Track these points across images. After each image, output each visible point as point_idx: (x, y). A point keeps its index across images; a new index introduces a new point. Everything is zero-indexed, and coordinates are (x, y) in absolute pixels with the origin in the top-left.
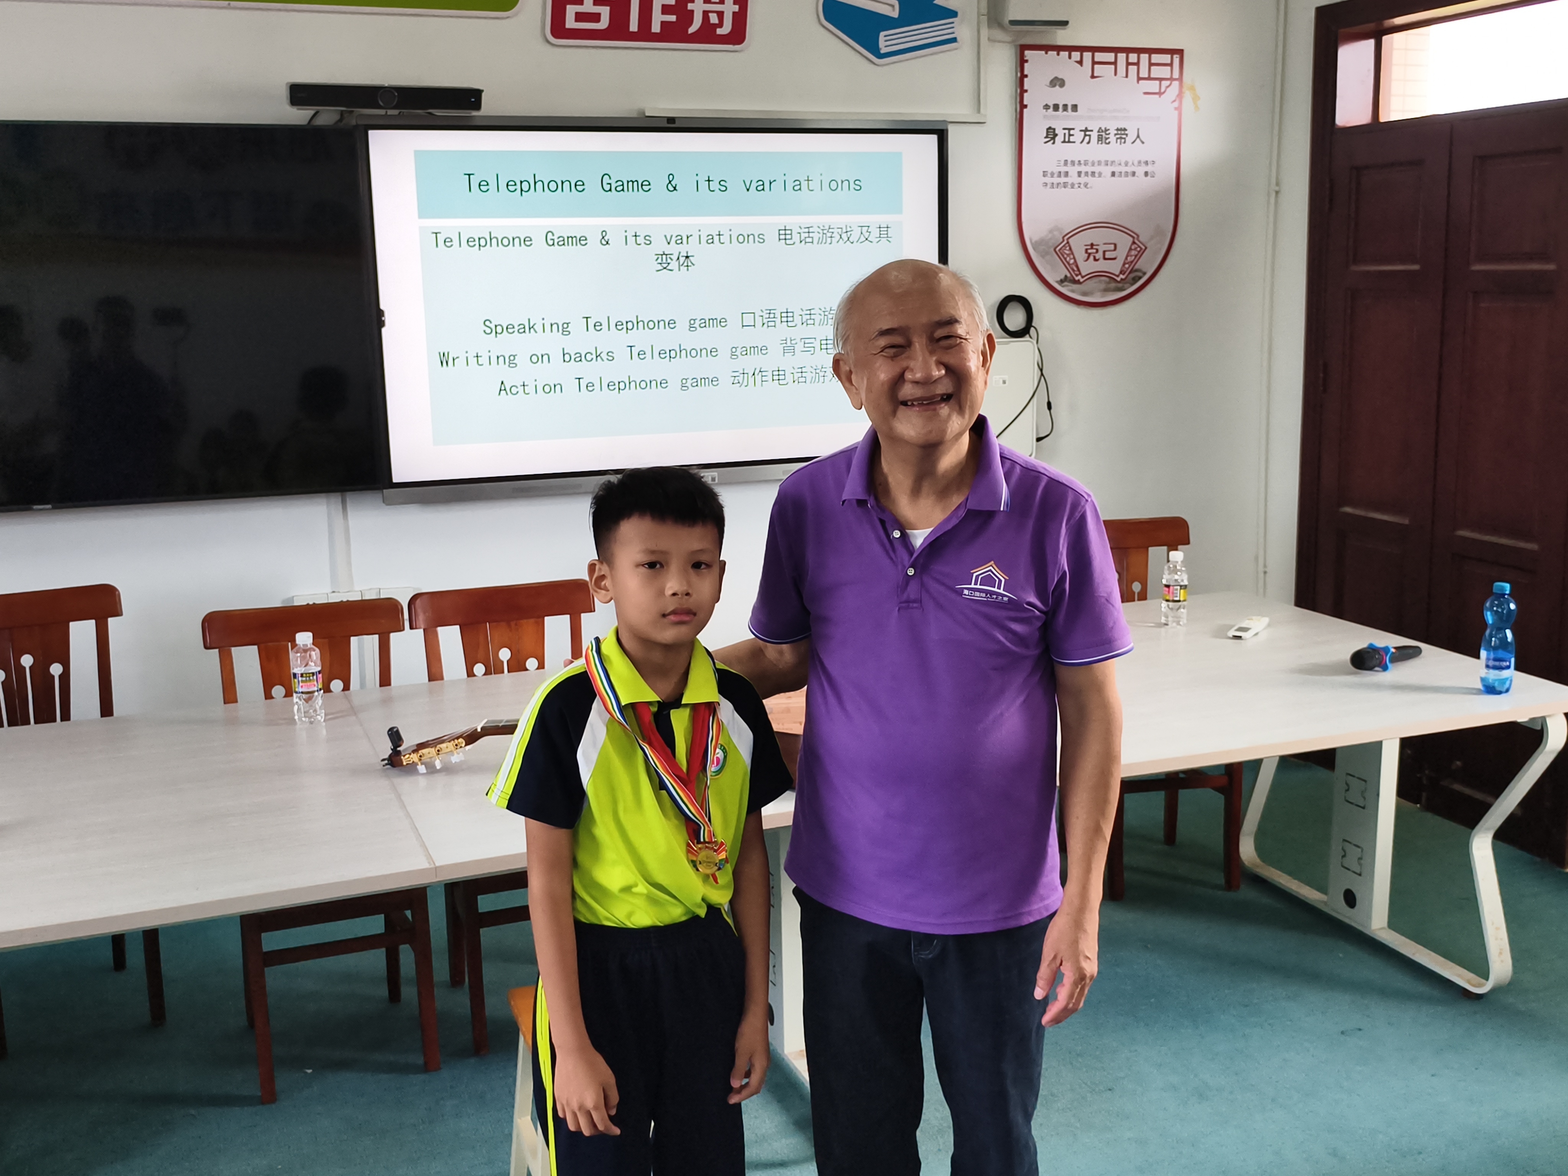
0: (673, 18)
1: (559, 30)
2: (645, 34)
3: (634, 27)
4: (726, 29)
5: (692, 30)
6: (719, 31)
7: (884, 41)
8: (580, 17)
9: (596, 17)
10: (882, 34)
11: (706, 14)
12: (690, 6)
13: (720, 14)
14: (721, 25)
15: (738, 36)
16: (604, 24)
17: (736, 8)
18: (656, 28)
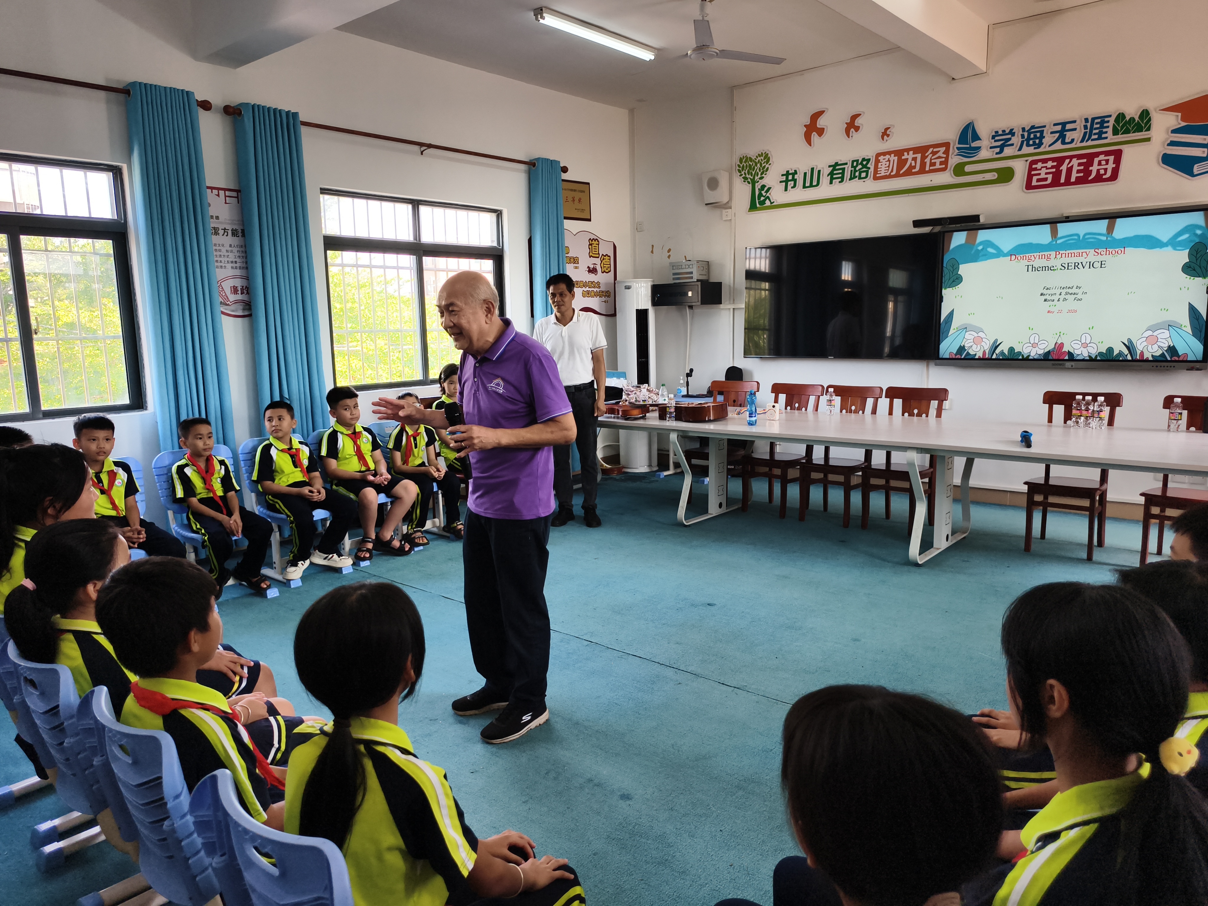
0: (1082, 174)
1: (1029, 186)
2: (1068, 183)
3: (1062, 180)
4: (1109, 174)
5: (1090, 178)
6: (1104, 177)
7: (1196, 169)
8: (1038, 180)
9: (1046, 179)
10: (1196, 166)
11: (1098, 171)
12: (1091, 168)
13: (1106, 170)
14: (1105, 174)
15: (1114, 176)
16: (1049, 181)
17: (1114, 166)
18: (1073, 179)
